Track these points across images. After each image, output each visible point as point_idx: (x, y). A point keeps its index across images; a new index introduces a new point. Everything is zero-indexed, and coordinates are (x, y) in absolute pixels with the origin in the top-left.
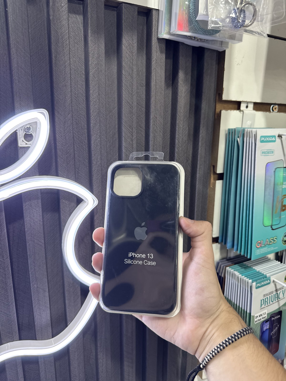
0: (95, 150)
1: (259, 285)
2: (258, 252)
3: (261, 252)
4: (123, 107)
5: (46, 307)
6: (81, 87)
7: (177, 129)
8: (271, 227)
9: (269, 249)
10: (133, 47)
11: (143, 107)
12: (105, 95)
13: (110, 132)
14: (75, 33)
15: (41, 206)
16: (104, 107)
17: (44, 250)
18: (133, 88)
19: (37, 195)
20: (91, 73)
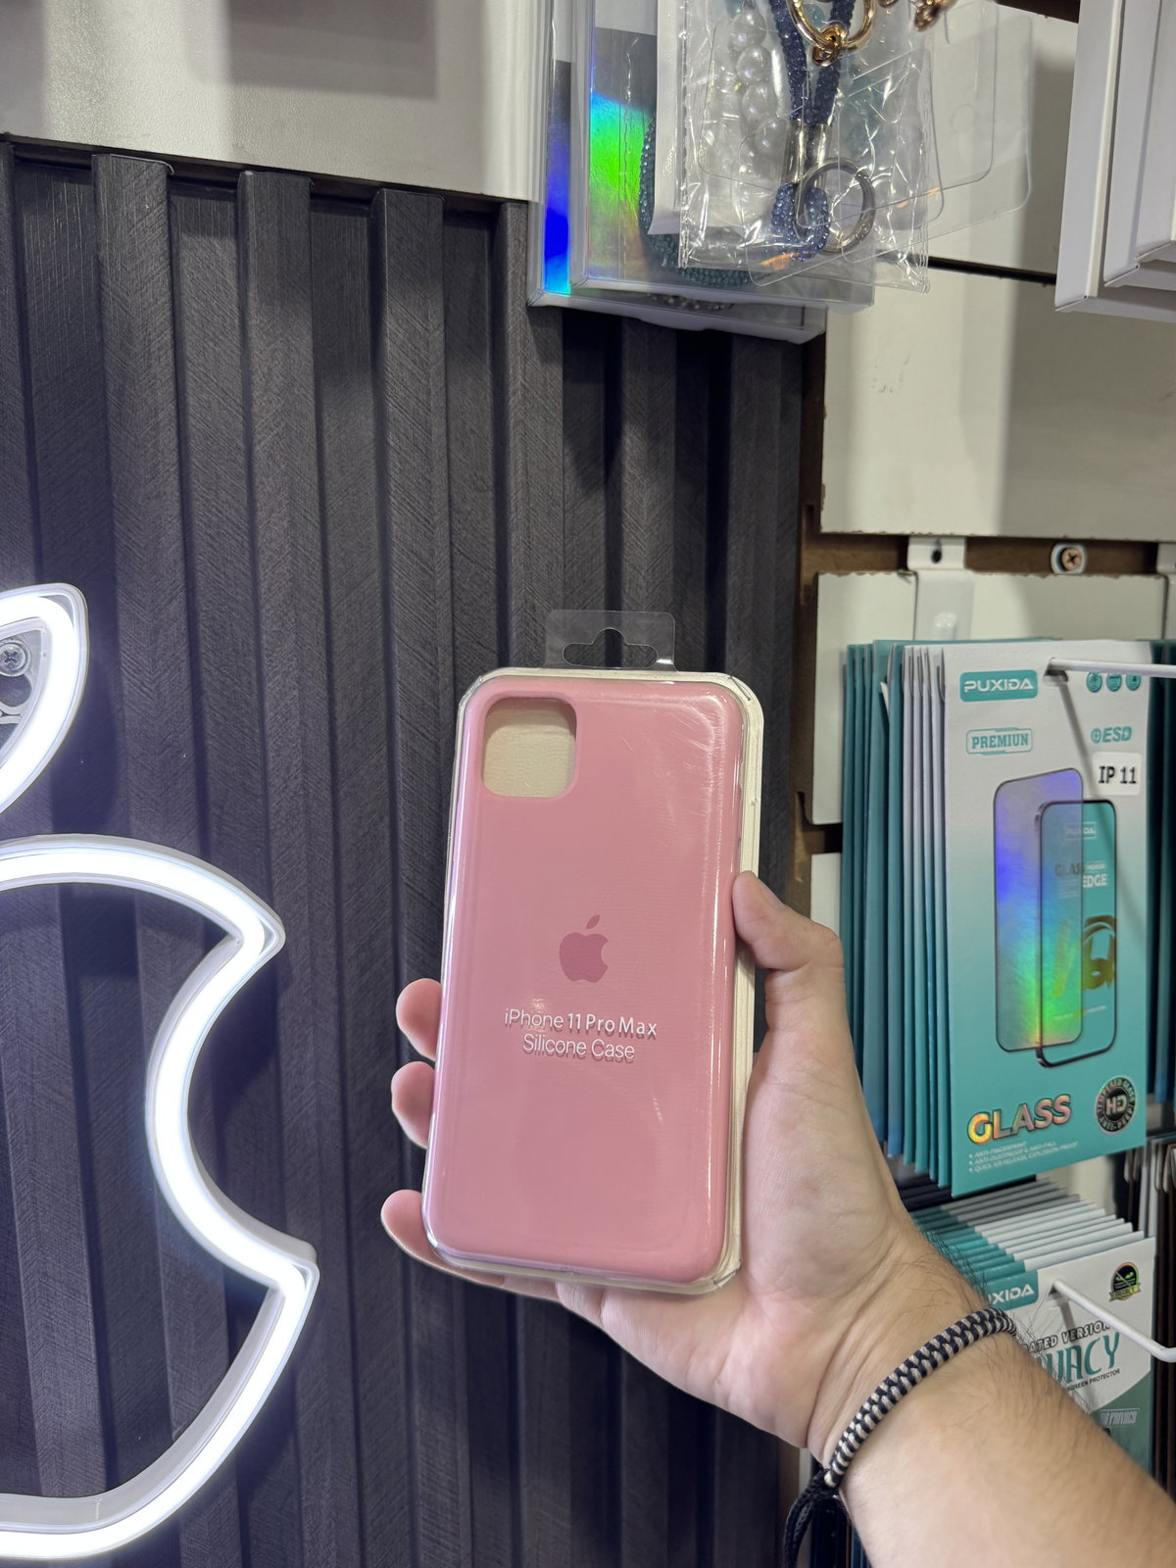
0: (281, 734)
2: (981, 1161)
3: (996, 1161)
4: (394, 572)
5: (81, 1357)
6: (233, 497)
8: (1040, 1055)
9: (1031, 1149)
10: (428, 344)
11: (487, 568)
12: (317, 525)
13: (353, 663)
14: (206, 301)
15: (60, 952)
16: (314, 569)
17: (74, 1126)
18: (431, 498)
19: (46, 908)
20: (258, 448)
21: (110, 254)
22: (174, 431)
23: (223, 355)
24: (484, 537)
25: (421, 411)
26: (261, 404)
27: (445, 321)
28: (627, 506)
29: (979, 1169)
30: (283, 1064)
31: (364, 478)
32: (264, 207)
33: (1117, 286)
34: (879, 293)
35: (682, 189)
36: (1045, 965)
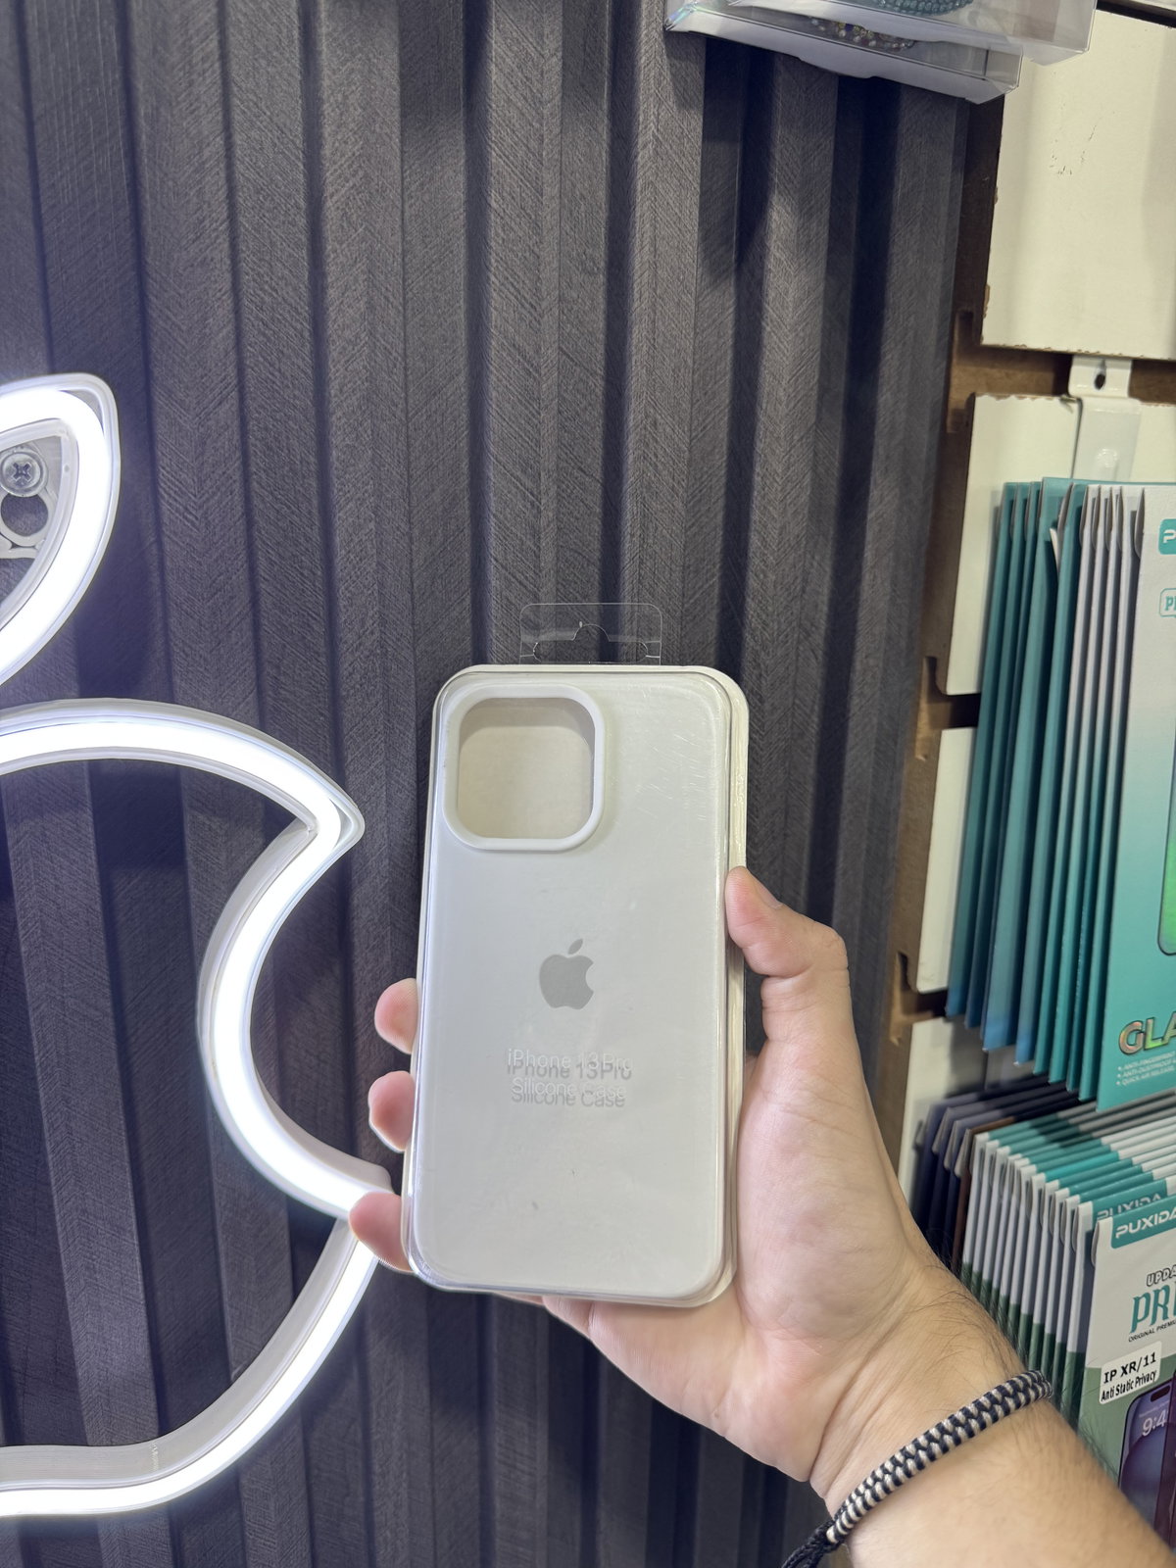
0: (354, 578)
1: (1128, 1228)
2: (1130, 1074)
3: (1144, 1073)
4: (492, 372)
5: (128, 1299)
6: (290, 272)
7: (757, 479)
10: (542, 75)
11: (594, 374)
12: (400, 308)
13: (433, 490)
15: (92, 842)
16: (395, 367)
17: (113, 1045)
18: (539, 278)
19: (74, 790)
20: (329, 204)
22: (223, 175)
23: (277, 77)
24: (590, 333)
25: (531, 165)
26: (334, 143)
27: (565, 46)
28: (771, 298)
29: (1126, 1082)
31: (451, 252)
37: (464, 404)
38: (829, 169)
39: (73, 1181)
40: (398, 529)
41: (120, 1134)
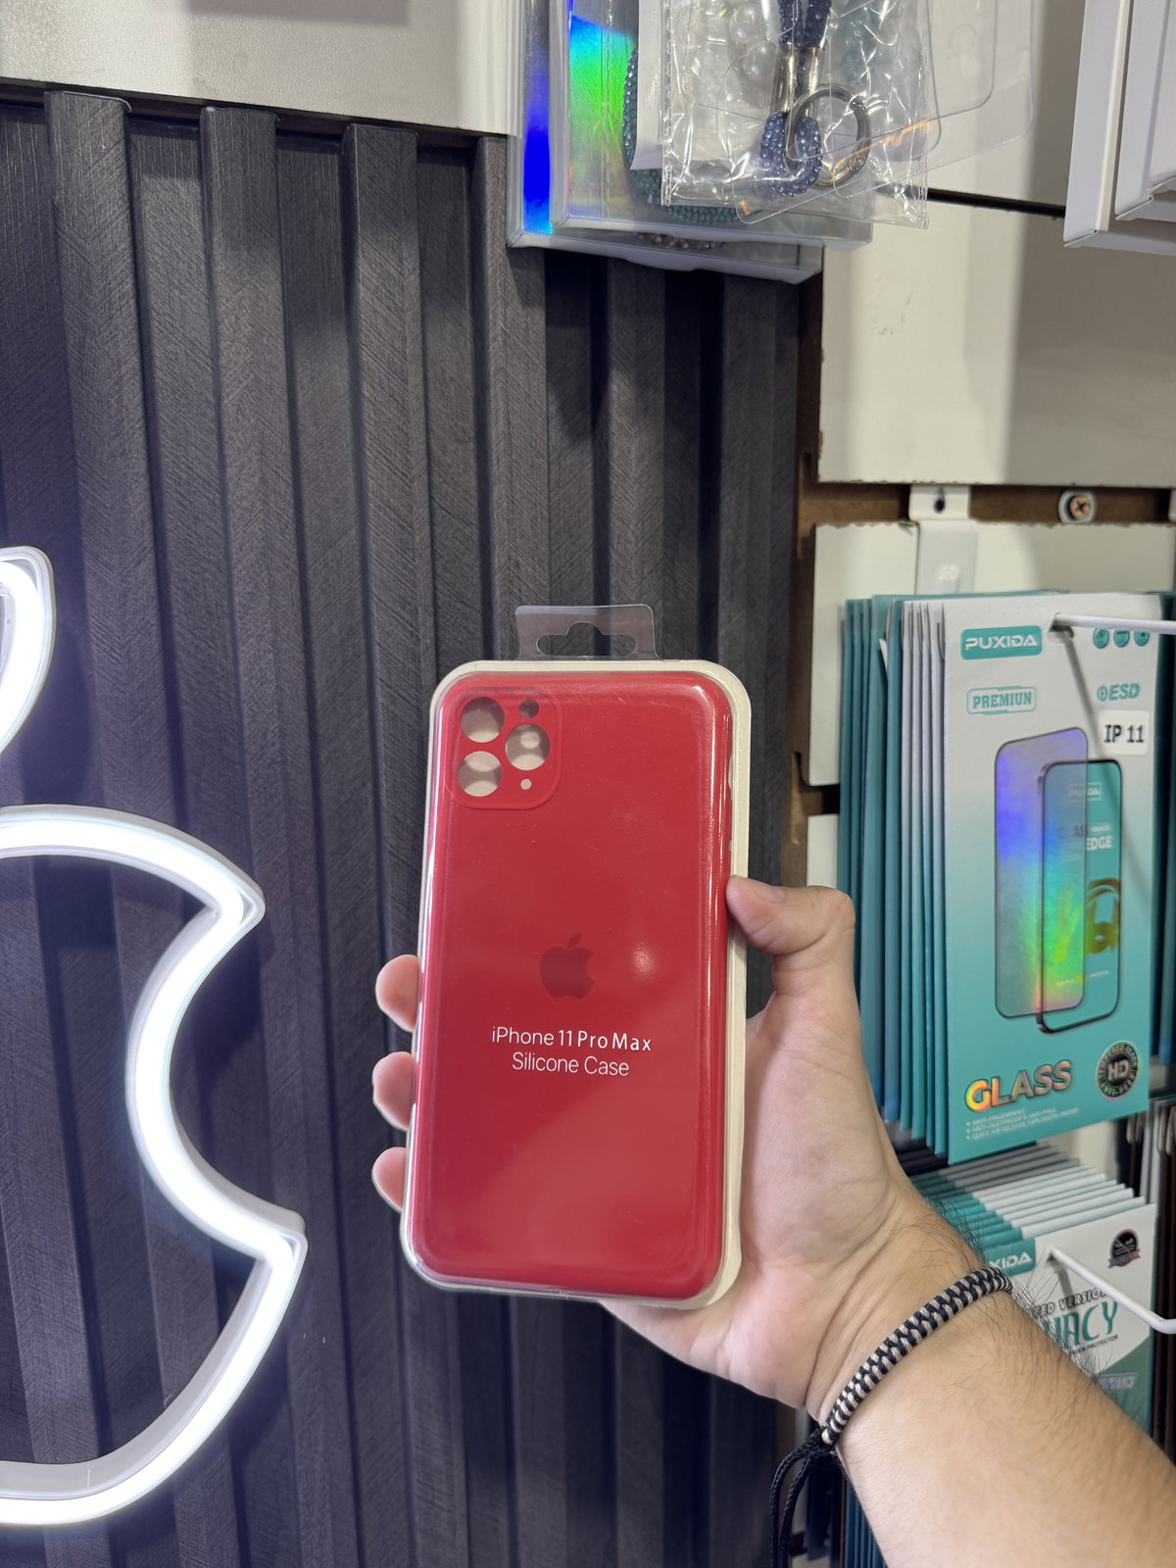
0: (256, 700)
2: (978, 1129)
3: (994, 1129)
4: (371, 529)
5: (70, 1327)
6: (203, 453)
8: (1041, 1021)
9: (1034, 1115)
10: (403, 289)
11: (470, 524)
12: (290, 481)
13: (332, 624)
14: (170, 247)
15: (35, 924)
16: (287, 527)
17: (56, 1098)
18: (408, 451)
19: (21, 881)
20: (226, 402)
21: (65, 198)
22: (138, 385)
23: (189, 303)
24: (466, 491)
25: (396, 360)
26: (229, 355)
27: (422, 266)
28: (615, 456)
29: (976, 1137)
30: (267, 1036)
31: (340, 430)
32: (227, 145)
33: (1130, 219)
34: (877, 230)
35: (665, 120)
36: (1046, 930)
37: (357, 553)
38: (661, 346)
39: (21, 1219)
40: (294, 658)
41: (62, 1178)
